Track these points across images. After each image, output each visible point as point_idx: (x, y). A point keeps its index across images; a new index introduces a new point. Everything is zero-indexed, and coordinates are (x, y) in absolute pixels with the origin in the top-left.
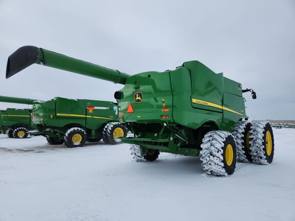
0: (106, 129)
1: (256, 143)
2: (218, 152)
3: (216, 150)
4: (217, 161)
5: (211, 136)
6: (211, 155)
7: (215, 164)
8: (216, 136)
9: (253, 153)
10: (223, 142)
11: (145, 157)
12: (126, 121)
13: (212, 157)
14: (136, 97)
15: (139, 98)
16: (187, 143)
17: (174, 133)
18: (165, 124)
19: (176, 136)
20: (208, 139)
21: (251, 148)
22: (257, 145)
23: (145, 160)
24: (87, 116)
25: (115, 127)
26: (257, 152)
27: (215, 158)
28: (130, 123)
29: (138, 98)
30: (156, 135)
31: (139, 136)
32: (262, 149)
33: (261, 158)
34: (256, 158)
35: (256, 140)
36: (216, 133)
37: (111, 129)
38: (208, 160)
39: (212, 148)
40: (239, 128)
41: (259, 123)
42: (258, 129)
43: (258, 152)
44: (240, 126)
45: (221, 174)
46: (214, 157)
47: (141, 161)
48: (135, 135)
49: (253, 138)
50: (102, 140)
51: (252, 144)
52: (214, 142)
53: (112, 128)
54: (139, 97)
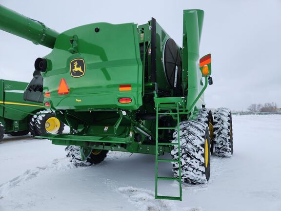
0: (35, 119)
1: (221, 134)
2: (197, 152)
3: (195, 149)
4: (196, 165)
5: (185, 129)
6: (188, 156)
7: (194, 169)
8: (192, 129)
9: (218, 144)
10: (203, 137)
11: (88, 160)
12: (57, 108)
13: (188, 159)
14: (73, 67)
15: (80, 69)
16: (150, 138)
17: (134, 125)
18: (124, 113)
19: (137, 130)
20: (181, 133)
21: (215, 140)
22: (223, 136)
23: (88, 164)
24: (5, 103)
25: (48, 116)
26: (222, 144)
27: (194, 160)
28: (62, 110)
29: (76, 69)
30: (106, 129)
31: (80, 130)
32: (228, 141)
33: (226, 150)
34: (221, 151)
35: (222, 130)
36: (191, 125)
37: (41, 119)
38: (184, 163)
39: (190, 146)
40: (202, 116)
41: (222, 110)
42: (223, 118)
43: (224, 144)
44: (203, 114)
45: (200, 181)
46: (192, 159)
47: (82, 165)
48: (71, 130)
49: (218, 128)
50: (30, 133)
51: (217, 135)
52: (191, 137)
53: (43, 117)
54: (78, 66)
